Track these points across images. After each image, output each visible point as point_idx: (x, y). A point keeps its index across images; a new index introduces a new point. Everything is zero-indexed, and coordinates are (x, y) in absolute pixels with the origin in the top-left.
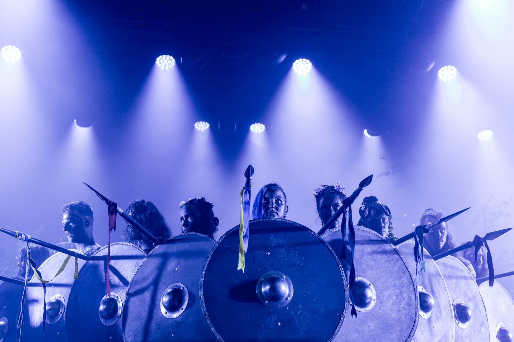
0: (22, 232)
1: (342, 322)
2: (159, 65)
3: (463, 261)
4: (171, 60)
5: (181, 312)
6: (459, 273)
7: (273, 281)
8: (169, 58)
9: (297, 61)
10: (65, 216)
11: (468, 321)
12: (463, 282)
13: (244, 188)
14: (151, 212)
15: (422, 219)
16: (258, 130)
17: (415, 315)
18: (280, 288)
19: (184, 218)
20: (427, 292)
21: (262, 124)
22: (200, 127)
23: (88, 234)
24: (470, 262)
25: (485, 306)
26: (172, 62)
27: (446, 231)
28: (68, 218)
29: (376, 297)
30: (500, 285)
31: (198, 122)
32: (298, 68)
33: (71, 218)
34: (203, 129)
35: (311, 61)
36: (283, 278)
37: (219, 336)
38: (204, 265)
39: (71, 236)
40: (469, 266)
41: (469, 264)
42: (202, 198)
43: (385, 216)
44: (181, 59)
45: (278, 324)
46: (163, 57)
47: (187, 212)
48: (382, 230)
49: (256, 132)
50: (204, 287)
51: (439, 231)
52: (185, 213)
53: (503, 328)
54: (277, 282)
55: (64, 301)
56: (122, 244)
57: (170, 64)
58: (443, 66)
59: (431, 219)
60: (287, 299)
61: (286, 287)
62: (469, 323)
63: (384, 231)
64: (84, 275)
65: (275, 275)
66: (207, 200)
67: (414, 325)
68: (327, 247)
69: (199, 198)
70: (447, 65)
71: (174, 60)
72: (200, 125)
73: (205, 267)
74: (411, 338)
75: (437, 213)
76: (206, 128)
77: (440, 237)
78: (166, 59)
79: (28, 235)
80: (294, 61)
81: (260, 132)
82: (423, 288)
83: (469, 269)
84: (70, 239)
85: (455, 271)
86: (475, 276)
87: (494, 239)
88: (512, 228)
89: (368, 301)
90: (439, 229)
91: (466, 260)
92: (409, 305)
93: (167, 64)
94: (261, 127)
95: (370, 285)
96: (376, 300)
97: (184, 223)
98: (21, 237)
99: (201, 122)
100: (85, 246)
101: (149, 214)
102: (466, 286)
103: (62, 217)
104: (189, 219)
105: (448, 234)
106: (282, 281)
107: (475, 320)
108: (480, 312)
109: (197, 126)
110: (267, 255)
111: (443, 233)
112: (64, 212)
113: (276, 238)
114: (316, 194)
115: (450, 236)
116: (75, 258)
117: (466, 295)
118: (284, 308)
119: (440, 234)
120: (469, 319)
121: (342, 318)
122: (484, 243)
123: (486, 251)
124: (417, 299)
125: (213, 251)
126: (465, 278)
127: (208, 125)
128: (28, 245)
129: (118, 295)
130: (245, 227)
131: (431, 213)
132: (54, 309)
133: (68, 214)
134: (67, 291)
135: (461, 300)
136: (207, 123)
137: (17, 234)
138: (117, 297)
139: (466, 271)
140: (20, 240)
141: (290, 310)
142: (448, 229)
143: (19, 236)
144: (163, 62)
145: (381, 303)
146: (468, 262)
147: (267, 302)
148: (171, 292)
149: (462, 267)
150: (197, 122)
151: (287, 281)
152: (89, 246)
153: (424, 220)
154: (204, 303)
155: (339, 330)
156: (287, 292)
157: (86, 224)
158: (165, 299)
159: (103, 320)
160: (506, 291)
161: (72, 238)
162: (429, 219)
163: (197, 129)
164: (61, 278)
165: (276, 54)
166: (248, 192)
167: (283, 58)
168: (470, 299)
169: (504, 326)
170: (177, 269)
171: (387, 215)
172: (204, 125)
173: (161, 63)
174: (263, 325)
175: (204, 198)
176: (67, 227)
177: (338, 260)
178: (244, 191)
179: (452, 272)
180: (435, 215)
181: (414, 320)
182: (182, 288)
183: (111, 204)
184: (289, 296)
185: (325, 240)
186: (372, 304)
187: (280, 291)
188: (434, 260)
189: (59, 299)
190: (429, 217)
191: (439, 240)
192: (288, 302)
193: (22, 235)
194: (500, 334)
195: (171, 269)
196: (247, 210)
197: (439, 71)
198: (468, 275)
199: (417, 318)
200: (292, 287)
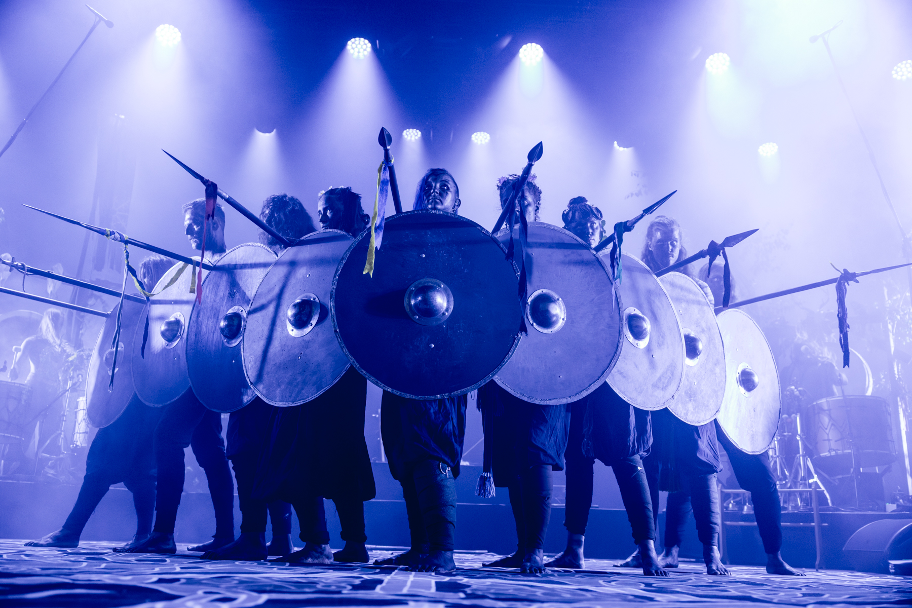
0: (115, 231)
1: (516, 346)
2: (351, 51)
3: (699, 283)
4: (366, 44)
5: (310, 328)
6: (691, 296)
7: (425, 291)
8: (364, 41)
9: (524, 46)
10: (188, 216)
11: (698, 357)
12: (695, 309)
13: (383, 163)
14: (293, 209)
15: (649, 227)
16: (481, 141)
17: (617, 339)
18: (433, 299)
19: (322, 212)
20: (643, 314)
21: (486, 133)
22: (410, 136)
23: (217, 239)
24: (707, 285)
25: (722, 341)
26: (367, 47)
27: (678, 243)
28: (190, 219)
29: (565, 315)
30: (748, 316)
31: (408, 130)
32: (525, 56)
33: (195, 219)
34: (413, 139)
35: (542, 47)
36: (440, 287)
37: (353, 359)
38: (337, 269)
39: (195, 242)
40: (705, 289)
41: (706, 287)
42: (348, 188)
43: (593, 219)
44: (378, 42)
45: (431, 346)
46: (355, 40)
47: (326, 204)
48: (589, 237)
49: (479, 143)
50: (335, 296)
51: (669, 243)
52: (323, 205)
53: (747, 370)
54: (431, 291)
55: (185, 321)
56: (249, 245)
57: (365, 50)
58: (712, 54)
59: (660, 228)
60: (444, 314)
61: (444, 299)
62: (699, 359)
63: (593, 238)
64: (207, 287)
65: (431, 284)
66: (353, 191)
67: (616, 352)
68: (502, 249)
69: (343, 187)
70: (718, 52)
71: (369, 45)
72: (410, 133)
73: (338, 271)
74: (611, 368)
75: (669, 220)
76: (417, 138)
77: (670, 250)
78: (359, 44)
79: (124, 235)
80: (521, 47)
81: (483, 143)
82: (636, 309)
83: (705, 293)
84: (194, 245)
85: (686, 294)
86: (713, 302)
87: (734, 245)
88: (758, 229)
89: (554, 319)
90: (670, 240)
91: (702, 282)
92: (610, 327)
93: (361, 50)
94: (485, 137)
95: (558, 299)
96: (565, 319)
97: (322, 217)
98: (114, 237)
99: (411, 130)
100: (213, 254)
101: (290, 211)
102: (699, 313)
103: (184, 217)
104: (328, 213)
105: (683, 249)
106: (438, 291)
107: (708, 356)
108: (716, 348)
109: (407, 134)
110: (422, 257)
111: (674, 246)
112: (186, 211)
113: (434, 236)
114: (499, 185)
115: (684, 251)
116: (192, 266)
117: (698, 324)
118: (440, 326)
119: (671, 247)
120: (699, 354)
121: (516, 341)
122: (721, 251)
123: (723, 263)
124: (621, 319)
125: (350, 251)
126: (699, 303)
127: (420, 133)
128: (125, 248)
129: (242, 309)
130: (379, 215)
131: (661, 220)
132: (173, 330)
133: (190, 214)
134: (188, 309)
135: (691, 330)
136: (418, 131)
137: (109, 233)
138: (242, 311)
139: (701, 295)
140: (113, 241)
141: (447, 329)
142: (682, 241)
143: (110, 235)
144: (356, 47)
145: (572, 322)
146: (706, 284)
147: (418, 317)
148: (298, 303)
149: (696, 289)
150: (406, 129)
151: (445, 290)
152: (218, 255)
153: (652, 229)
154: (335, 317)
155: (511, 356)
156: (445, 305)
157: (213, 227)
158: (290, 312)
159: (225, 341)
160: (756, 324)
161: (196, 244)
162: (658, 227)
163: (406, 138)
164: (182, 292)
165: (497, 35)
166: (387, 169)
167: (506, 42)
168: (703, 331)
169: (749, 367)
170: (308, 276)
171: (597, 218)
172: (414, 134)
173: (353, 48)
174: (411, 347)
175: (350, 188)
176: (190, 231)
177: (516, 266)
178: (383, 166)
179: (682, 294)
180: (666, 222)
181: (616, 346)
182: (312, 299)
183: (209, 184)
184: (447, 310)
185: (499, 240)
186: (560, 324)
187: (434, 303)
188: (655, 276)
189: (179, 318)
190: (658, 226)
191: (668, 254)
192: (445, 318)
193: (114, 234)
194: (742, 377)
195: (301, 277)
196: (385, 192)
197: (708, 61)
198: (703, 300)
199: (621, 344)
200: (452, 299)
